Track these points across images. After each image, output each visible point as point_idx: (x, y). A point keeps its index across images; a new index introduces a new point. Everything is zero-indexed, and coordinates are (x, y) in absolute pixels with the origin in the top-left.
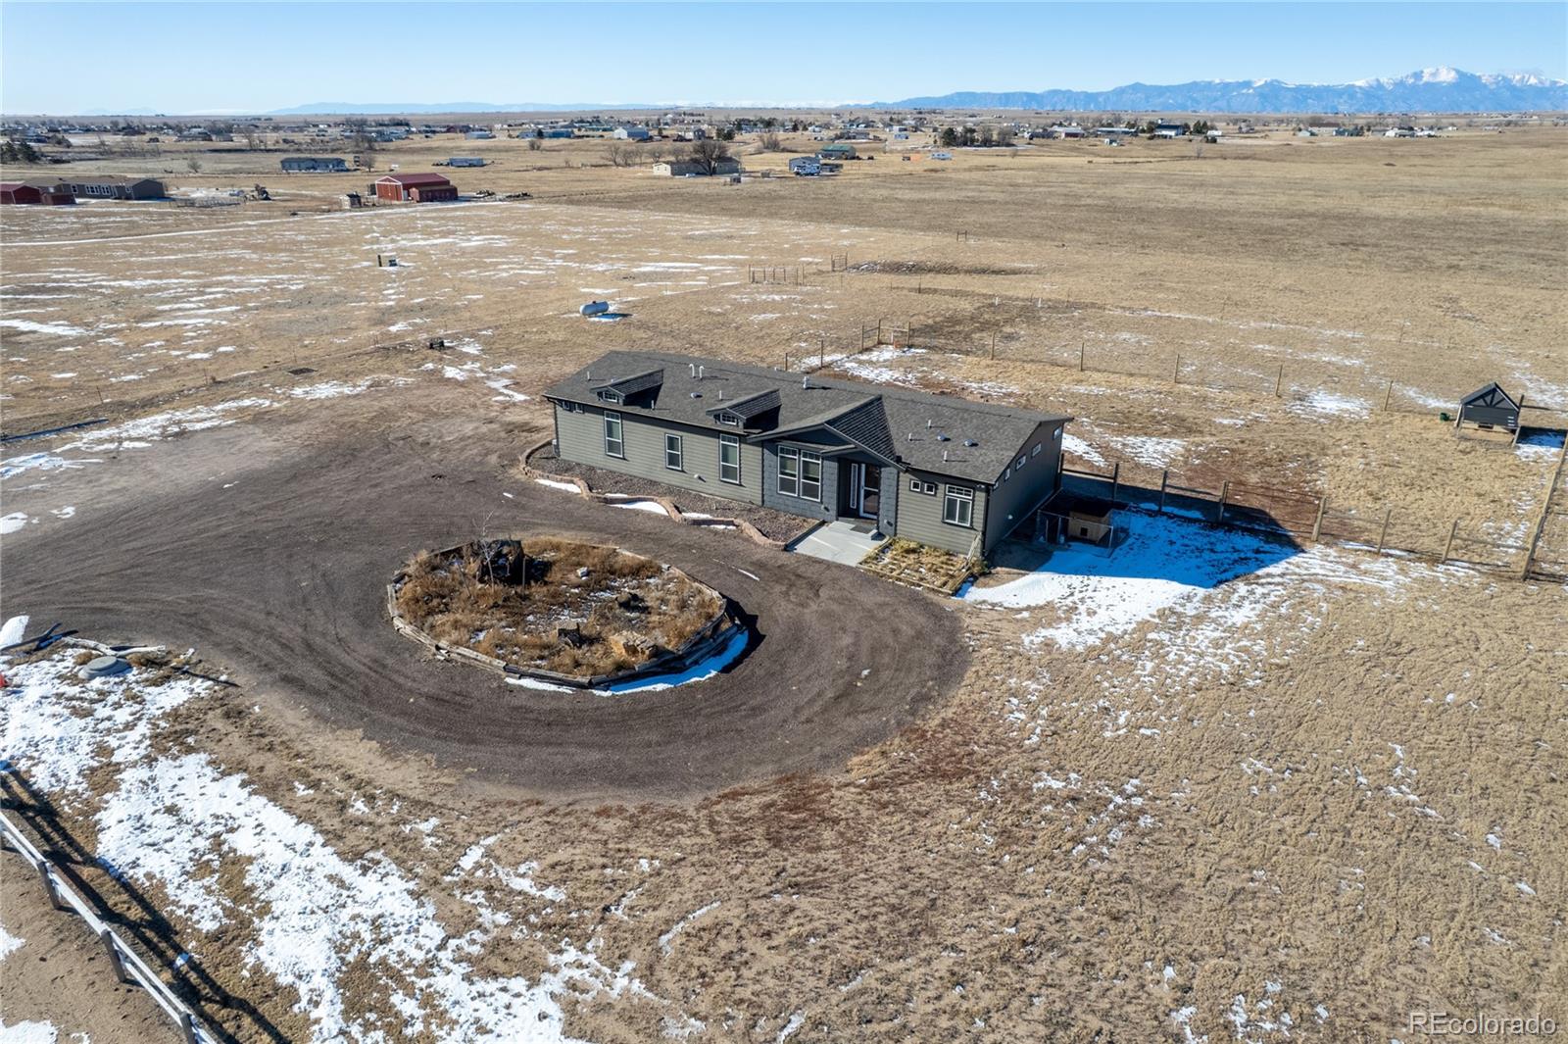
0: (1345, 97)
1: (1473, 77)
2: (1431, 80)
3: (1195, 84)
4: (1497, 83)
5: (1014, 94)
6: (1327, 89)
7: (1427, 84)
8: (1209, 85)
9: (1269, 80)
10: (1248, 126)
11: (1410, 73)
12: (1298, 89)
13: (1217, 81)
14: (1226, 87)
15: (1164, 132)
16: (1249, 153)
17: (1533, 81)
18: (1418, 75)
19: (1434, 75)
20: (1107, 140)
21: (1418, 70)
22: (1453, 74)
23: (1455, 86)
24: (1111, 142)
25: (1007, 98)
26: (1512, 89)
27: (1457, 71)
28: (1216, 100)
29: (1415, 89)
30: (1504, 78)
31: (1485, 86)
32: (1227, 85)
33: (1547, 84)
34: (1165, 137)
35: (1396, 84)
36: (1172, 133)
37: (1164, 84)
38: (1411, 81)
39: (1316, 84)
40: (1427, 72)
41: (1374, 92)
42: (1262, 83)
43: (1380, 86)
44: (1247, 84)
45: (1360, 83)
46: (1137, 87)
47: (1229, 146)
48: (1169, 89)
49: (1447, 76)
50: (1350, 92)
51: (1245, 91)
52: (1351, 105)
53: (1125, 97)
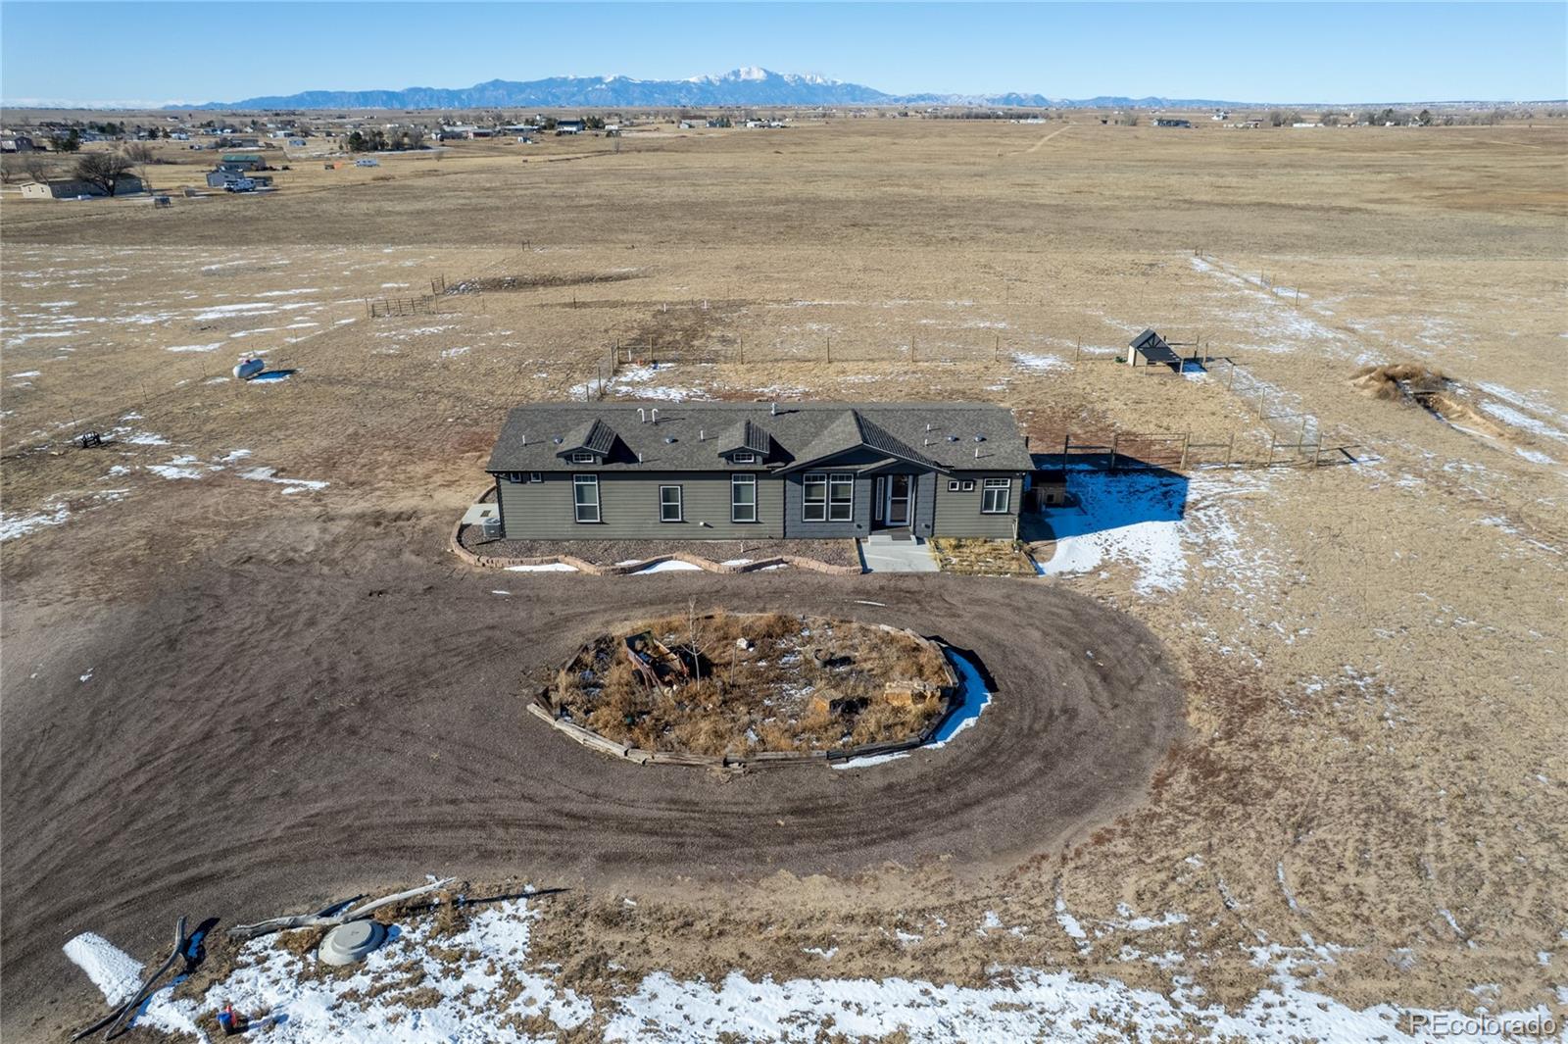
0: (684, 91)
1: (778, 78)
2: (748, 77)
3: (551, 79)
4: (796, 82)
5: (371, 93)
6: (668, 85)
7: (745, 81)
9: (617, 76)
10: (631, 121)
11: (730, 71)
12: (644, 84)
13: (571, 77)
14: (581, 83)
15: (566, 128)
16: (657, 145)
17: (819, 81)
18: (737, 73)
19: (748, 73)
20: (520, 139)
21: (735, 69)
22: (762, 73)
23: (763, 83)
24: (525, 140)
25: (365, 97)
26: (806, 86)
27: (765, 71)
28: (574, 95)
29: (735, 85)
30: (799, 78)
31: (787, 84)
32: (581, 81)
33: (830, 83)
34: (571, 133)
35: (720, 81)
36: (574, 129)
37: (523, 80)
38: (732, 78)
39: (657, 81)
40: (743, 70)
41: (706, 87)
42: (611, 79)
43: (710, 83)
44: (599, 80)
45: (692, 80)
46: (496, 84)
47: (635, 139)
48: (528, 85)
49: (758, 75)
50: (686, 87)
51: (598, 86)
52: (690, 100)
53: (488, 94)
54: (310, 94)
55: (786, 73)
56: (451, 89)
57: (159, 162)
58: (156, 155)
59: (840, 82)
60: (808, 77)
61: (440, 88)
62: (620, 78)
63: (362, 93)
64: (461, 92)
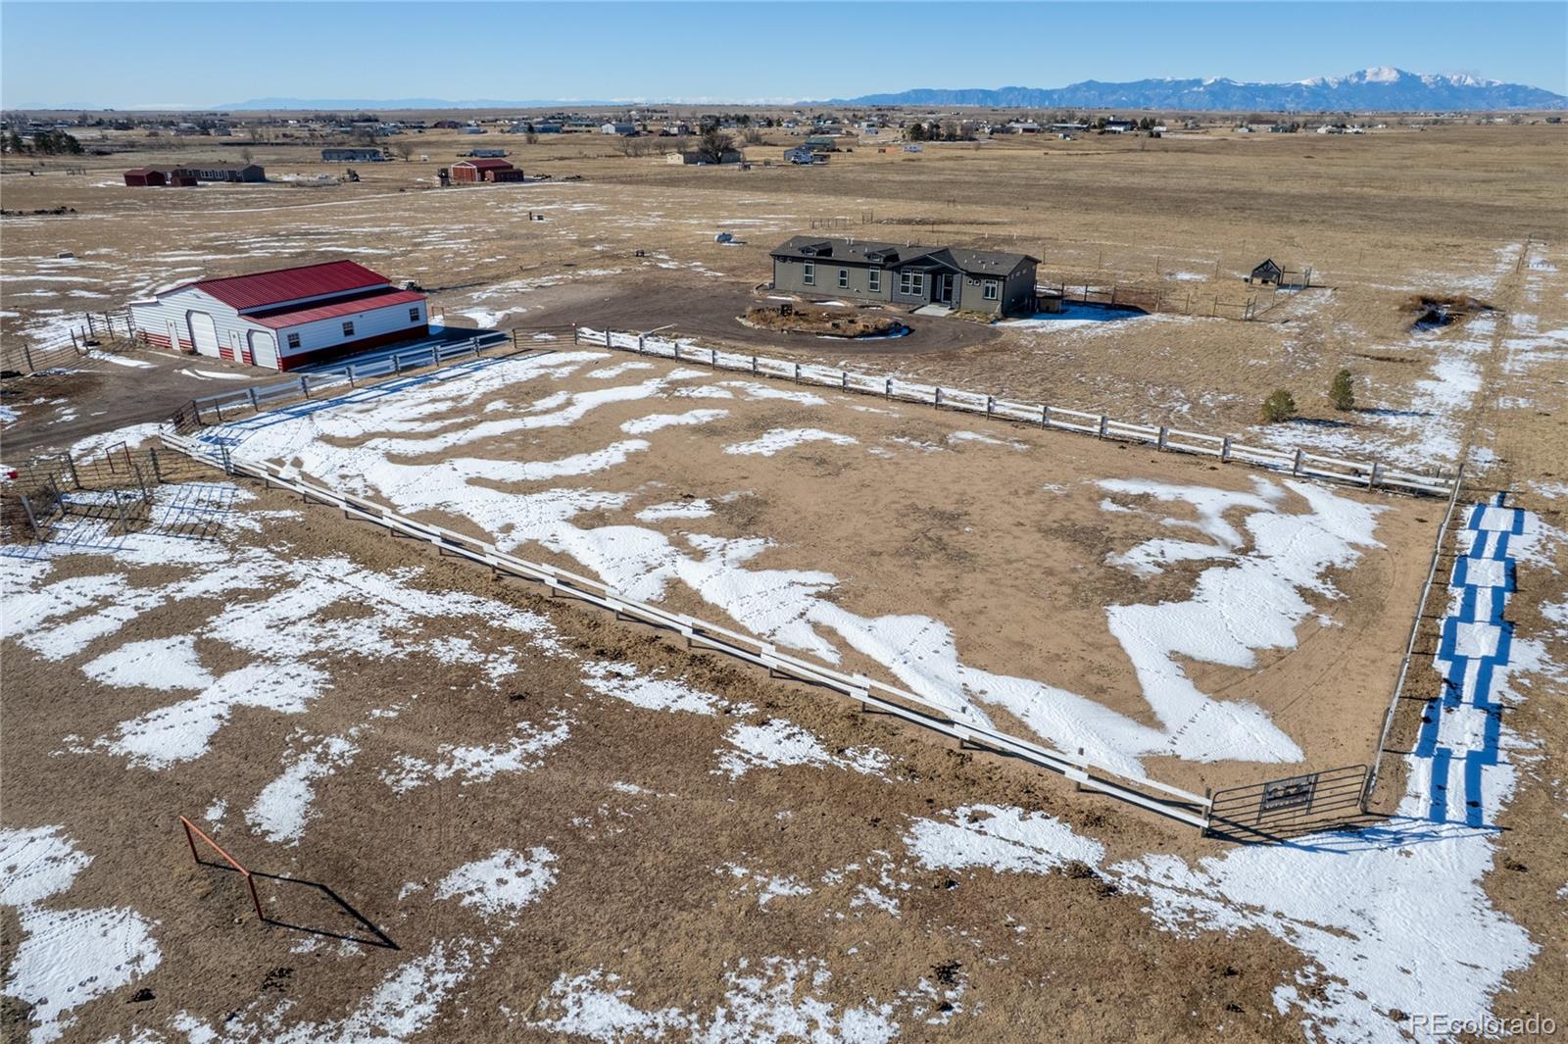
0: (1292, 96)
1: (1415, 79)
2: (1375, 79)
3: (1147, 82)
4: (1436, 83)
5: (969, 91)
6: (1275, 87)
7: (1369, 83)
8: (1160, 83)
9: (1218, 78)
10: (1193, 122)
11: (1354, 72)
12: (1247, 88)
13: (1169, 79)
14: (1177, 85)
15: (1114, 128)
17: (1469, 81)
18: (1361, 75)
19: (1376, 74)
20: (1061, 135)
21: (1361, 70)
22: (1395, 74)
23: (1394, 85)
24: (1065, 137)
25: (963, 95)
26: (1450, 88)
27: (1399, 71)
28: (1168, 97)
29: (1357, 89)
30: (1443, 78)
31: (1425, 85)
32: (1178, 83)
33: (1483, 85)
34: (1115, 132)
35: (1340, 83)
36: (1121, 129)
37: (1118, 82)
38: (1355, 80)
39: (1264, 83)
40: (1370, 72)
41: (1320, 91)
42: (1212, 81)
43: (1325, 85)
44: (1198, 82)
45: (1304, 82)
46: (1090, 85)
48: (1121, 86)
49: (1389, 76)
50: (1297, 90)
51: (1195, 89)
52: (1298, 104)
53: (1079, 94)
54: (915, 91)
55: (1426, 72)
56: (1044, 88)
57: (766, 144)
58: (764, 139)
59: (1498, 82)
60: (1455, 78)
61: (1035, 87)
62: (1222, 80)
63: (961, 91)
64: (1053, 92)
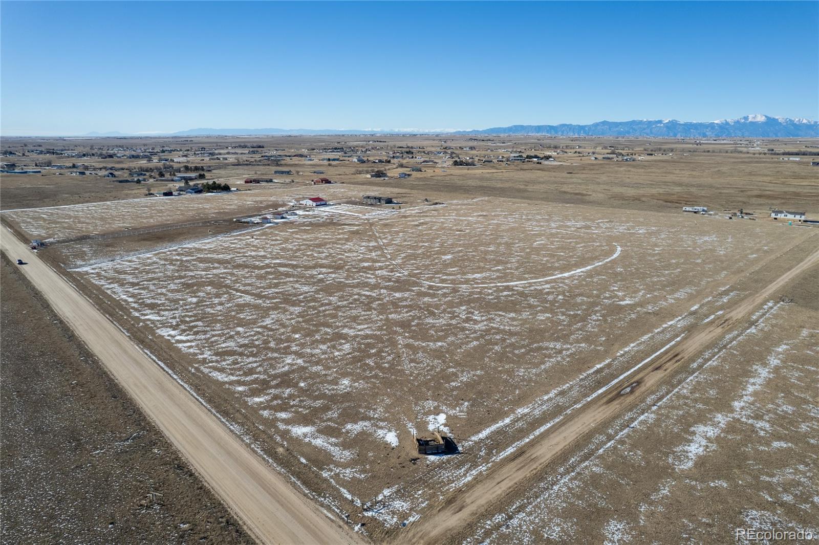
0: (710, 128)
1: (774, 119)
2: (753, 120)
3: (634, 122)
4: (787, 122)
5: (542, 126)
6: (701, 125)
7: (751, 122)
8: (641, 122)
9: (671, 120)
11: (742, 117)
12: (685, 124)
13: (645, 120)
14: (650, 123)
17: (805, 121)
18: (746, 118)
19: (754, 118)
21: (746, 116)
22: (764, 118)
23: (764, 123)
25: (539, 129)
26: (794, 124)
27: (766, 116)
28: (644, 129)
29: (744, 126)
30: (790, 120)
31: (780, 123)
32: (650, 122)
33: (812, 123)
35: (735, 122)
37: (619, 121)
38: (743, 121)
39: (695, 122)
40: (751, 117)
41: (724, 126)
42: (667, 121)
43: (727, 123)
44: (660, 122)
45: (716, 122)
46: (604, 123)
48: (621, 123)
49: (761, 119)
50: (712, 125)
51: (659, 125)
52: (713, 133)
53: (599, 128)
54: (515, 126)
55: (780, 117)
56: (581, 125)
60: (797, 120)
61: (575, 124)
62: (672, 121)
63: (538, 126)
64: (585, 126)
